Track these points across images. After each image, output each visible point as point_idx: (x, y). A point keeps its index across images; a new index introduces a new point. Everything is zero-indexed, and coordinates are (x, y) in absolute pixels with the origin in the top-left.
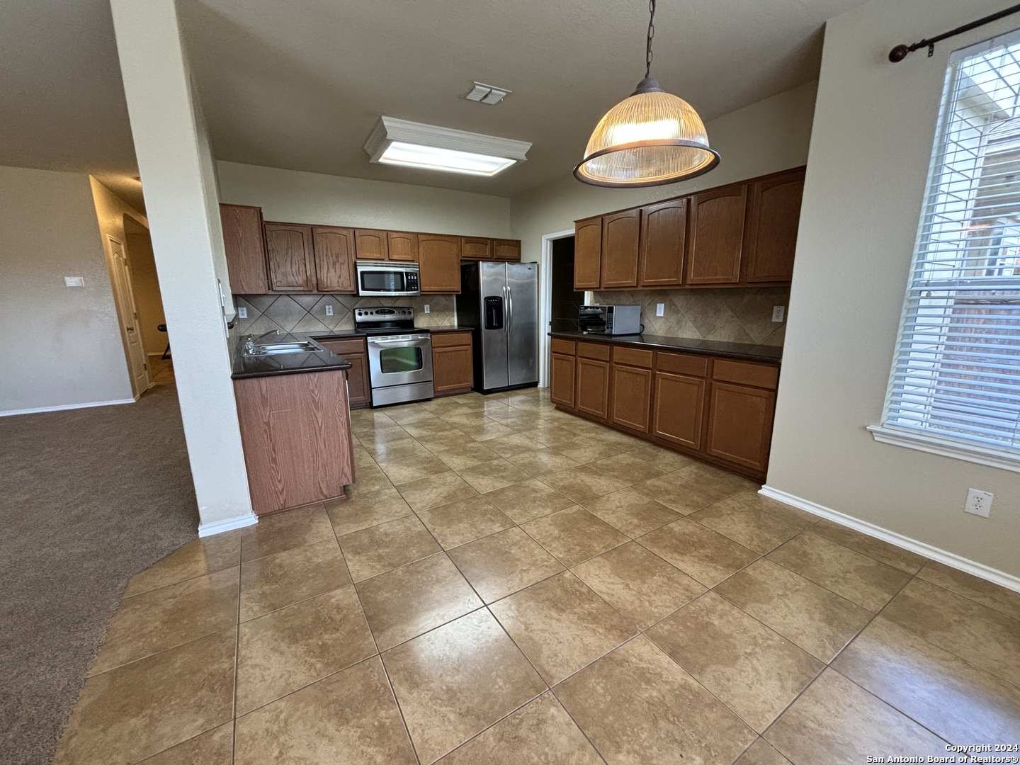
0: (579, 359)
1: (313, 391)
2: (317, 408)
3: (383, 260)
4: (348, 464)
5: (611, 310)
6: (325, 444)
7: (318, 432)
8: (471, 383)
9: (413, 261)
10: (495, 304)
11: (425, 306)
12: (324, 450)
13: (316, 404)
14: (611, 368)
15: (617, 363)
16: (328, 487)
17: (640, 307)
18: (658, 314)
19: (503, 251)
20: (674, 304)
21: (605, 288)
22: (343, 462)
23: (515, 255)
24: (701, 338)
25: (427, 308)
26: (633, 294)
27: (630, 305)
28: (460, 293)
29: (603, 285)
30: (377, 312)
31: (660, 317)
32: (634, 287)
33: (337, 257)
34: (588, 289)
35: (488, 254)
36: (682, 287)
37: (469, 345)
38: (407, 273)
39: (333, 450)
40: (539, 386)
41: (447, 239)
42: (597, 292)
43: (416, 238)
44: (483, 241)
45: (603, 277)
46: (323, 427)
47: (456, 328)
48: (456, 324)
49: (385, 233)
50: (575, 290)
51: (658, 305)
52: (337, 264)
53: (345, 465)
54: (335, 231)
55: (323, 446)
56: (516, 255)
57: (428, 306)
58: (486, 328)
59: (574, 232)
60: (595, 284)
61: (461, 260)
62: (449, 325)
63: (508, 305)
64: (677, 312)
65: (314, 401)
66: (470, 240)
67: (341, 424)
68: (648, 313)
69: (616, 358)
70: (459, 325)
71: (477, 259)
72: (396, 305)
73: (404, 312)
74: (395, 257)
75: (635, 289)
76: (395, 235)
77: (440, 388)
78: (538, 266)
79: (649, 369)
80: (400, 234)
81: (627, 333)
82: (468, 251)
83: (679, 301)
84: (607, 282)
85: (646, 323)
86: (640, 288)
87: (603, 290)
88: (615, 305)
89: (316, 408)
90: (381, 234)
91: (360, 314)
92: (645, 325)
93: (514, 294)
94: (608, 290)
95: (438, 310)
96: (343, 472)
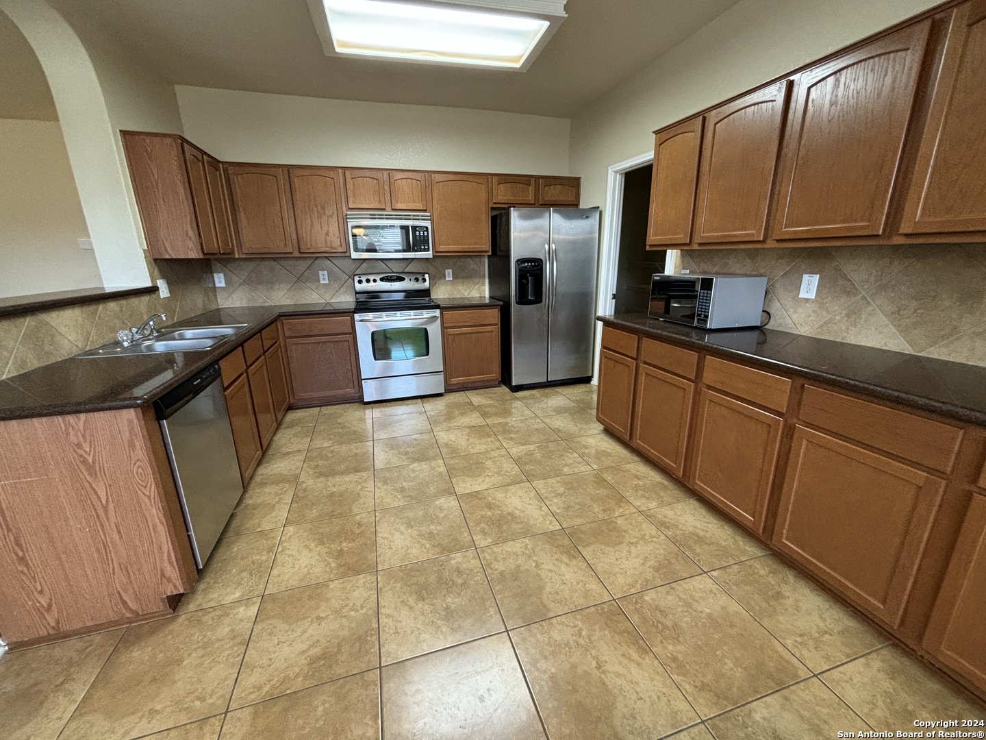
0: (642, 365)
1: (79, 446)
2: (93, 474)
3: (384, 210)
4: (171, 563)
5: (707, 284)
6: (119, 532)
7: (102, 514)
8: (496, 374)
9: (425, 211)
10: (533, 270)
11: (447, 272)
12: (118, 542)
13: (91, 469)
14: (697, 393)
15: (709, 387)
16: (137, 598)
17: (766, 278)
18: (803, 295)
19: (553, 193)
20: (845, 277)
21: (700, 244)
22: (162, 560)
23: (571, 198)
24: (908, 350)
25: (449, 273)
26: (752, 255)
27: (745, 275)
28: (490, 254)
29: (697, 239)
30: (382, 280)
31: (807, 300)
32: (759, 242)
33: (323, 208)
34: (673, 246)
35: (531, 198)
36: (881, 242)
37: (496, 325)
38: (414, 228)
39: (137, 543)
40: (592, 382)
41: (471, 178)
42: (688, 252)
43: (427, 178)
44: (525, 180)
45: (697, 226)
46: (111, 506)
47: (487, 301)
48: (487, 295)
49: (386, 174)
50: (648, 248)
51: (804, 275)
52: (323, 217)
53: (167, 564)
54: (318, 172)
55: (116, 536)
56: (573, 198)
57: (450, 270)
58: (518, 303)
59: (652, 156)
60: (682, 237)
61: (493, 209)
62: (478, 295)
63: (551, 271)
64: (850, 291)
65: (84, 462)
66: (504, 179)
67: (146, 500)
68: (780, 290)
69: (708, 377)
70: (491, 297)
71: (506, 206)
72: (407, 270)
73: (417, 280)
74: (399, 206)
75: (758, 246)
76: (400, 175)
77: (454, 380)
78: (601, 213)
79: (779, 414)
80: (406, 173)
81: (737, 325)
82: (502, 194)
83: (859, 272)
84: (703, 234)
85: (775, 308)
86: (770, 244)
87: (695, 247)
88: (718, 274)
89: (90, 474)
90: (379, 175)
91: (360, 282)
92: (772, 312)
93: (560, 255)
94: (704, 248)
95: (462, 275)
96: (163, 575)
